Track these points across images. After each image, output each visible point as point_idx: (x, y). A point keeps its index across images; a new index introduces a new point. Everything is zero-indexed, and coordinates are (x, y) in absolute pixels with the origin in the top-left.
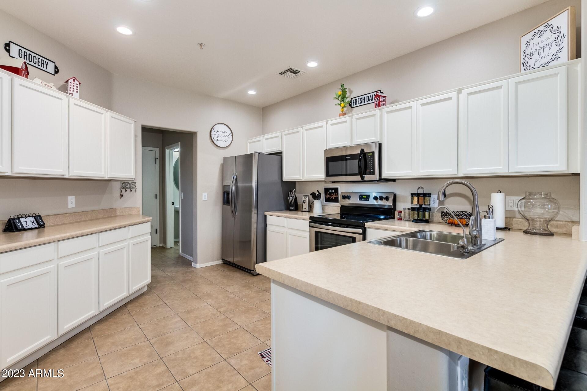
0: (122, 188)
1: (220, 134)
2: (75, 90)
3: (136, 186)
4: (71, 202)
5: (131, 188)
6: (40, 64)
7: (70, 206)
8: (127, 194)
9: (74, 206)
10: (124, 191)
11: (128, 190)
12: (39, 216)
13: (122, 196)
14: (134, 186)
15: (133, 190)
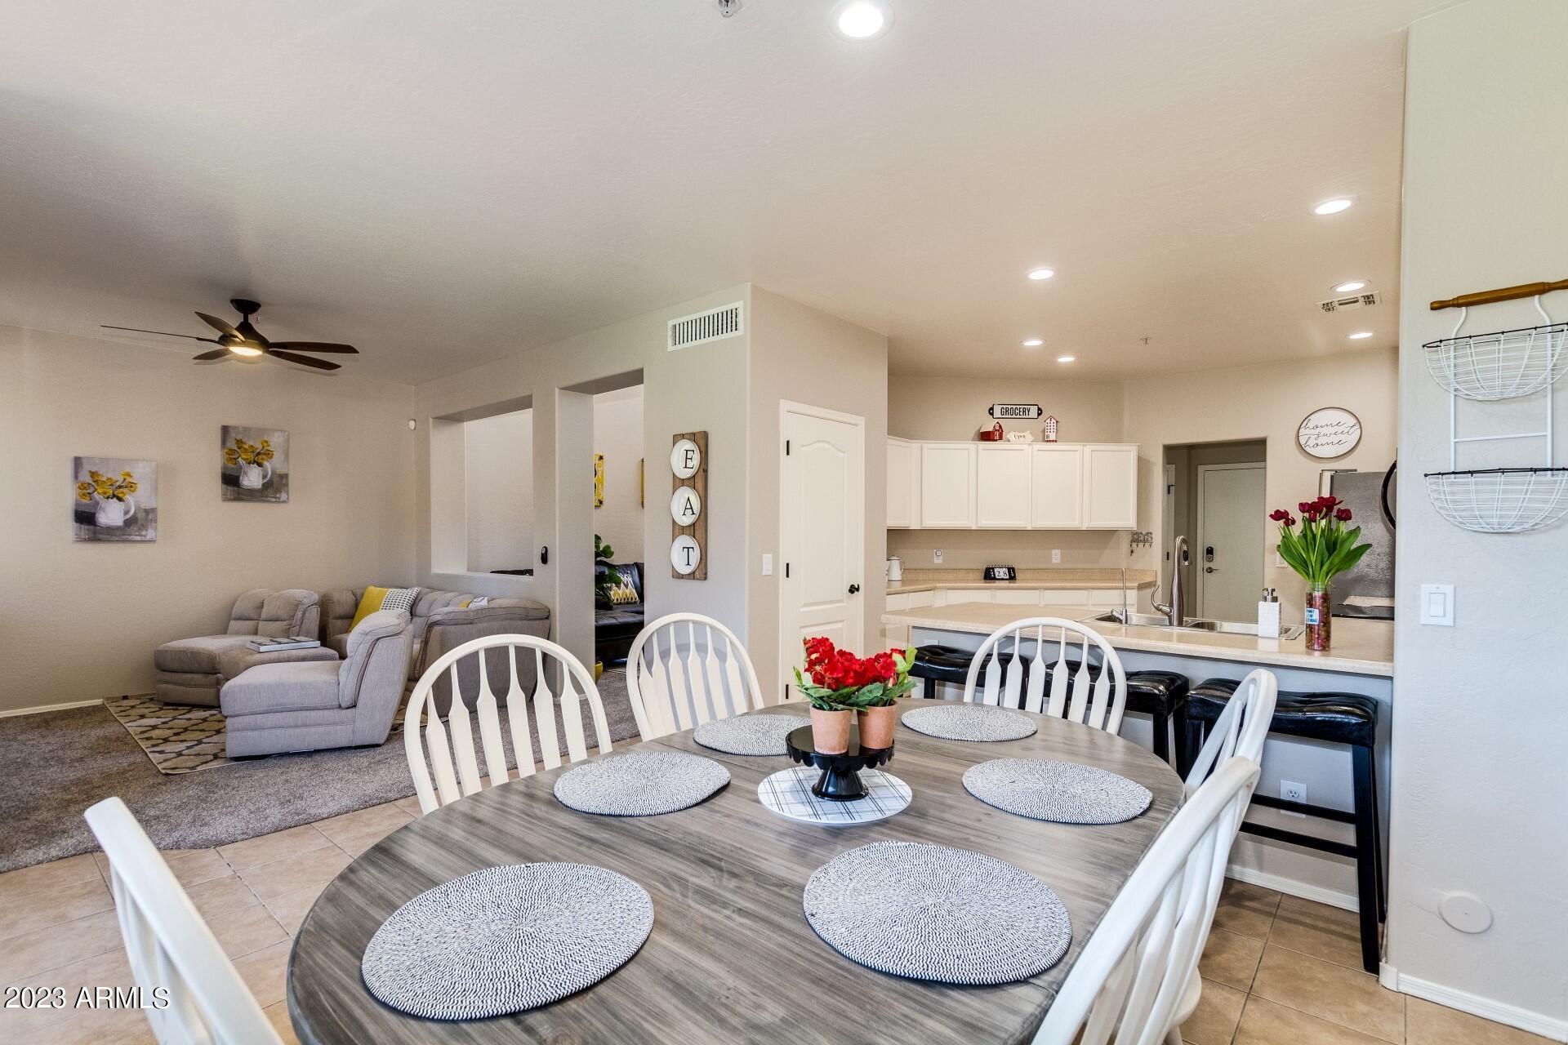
0: (1133, 541)
1: (1325, 430)
2: (1052, 430)
3: (1152, 538)
4: (1056, 556)
5: (1145, 541)
6: (1021, 413)
7: (1054, 561)
8: (1140, 549)
9: (1059, 561)
10: (1134, 545)
11: (1141, 545)
12: (1013, 569)
13: (1132, 552)
14: (1150, 539)
15: (1147, 545)
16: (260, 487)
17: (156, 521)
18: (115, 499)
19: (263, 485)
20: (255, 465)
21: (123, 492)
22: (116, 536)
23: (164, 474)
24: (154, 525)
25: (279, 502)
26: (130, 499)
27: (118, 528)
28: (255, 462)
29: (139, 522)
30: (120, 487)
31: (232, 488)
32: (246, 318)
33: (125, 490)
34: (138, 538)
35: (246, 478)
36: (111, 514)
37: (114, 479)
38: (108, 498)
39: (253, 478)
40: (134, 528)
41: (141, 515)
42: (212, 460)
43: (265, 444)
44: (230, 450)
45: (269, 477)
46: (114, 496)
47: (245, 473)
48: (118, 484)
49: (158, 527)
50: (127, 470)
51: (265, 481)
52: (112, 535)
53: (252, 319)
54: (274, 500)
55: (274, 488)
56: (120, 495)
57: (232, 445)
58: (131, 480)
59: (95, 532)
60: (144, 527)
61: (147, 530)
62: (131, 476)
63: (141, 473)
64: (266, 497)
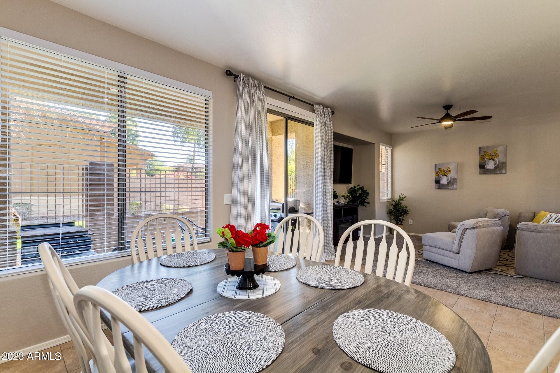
16: (493, 168)
17: (457, 182)
18: (445, 176)
19: (495, 167)
20: (492, 160)
21: (447, 174)
22: (445, 187)
23: (459, 167)
24: (456, 183)
25: (501, 173)
26: (449, 175)
27: (445, 185)
28: (491, 159)
29: (452, 183)
30: (446, 172)
31: (482, 170)
32: (447, 111)
33: (448, 173)
34: (451, 188)
35: (488, 166)
36: (444, 181)
37: (445, 170)
38: (443, 176)
39: (490, 165)
40: (450, 185)
41: (452, 181)
42: (474, 160)
43: (495, 152)
44: (482, 156)
45: (497, 164)
46: (445, 175)
47: (488, 164)
48: (446, 171)
49: (458, 184)
50: (448, 167)
51: (496, 166)
52: (444, 187)
53: (450, 111)
54: (499, 173)
55: (500, 168)
56: (446, 175)
57: (482, 154)
58: (449, 169)
59: (439, 186)
60: (453, 184)
61: (454, 185)
62: (449, 168)
63: (452, 167)
64: (496, 172)
